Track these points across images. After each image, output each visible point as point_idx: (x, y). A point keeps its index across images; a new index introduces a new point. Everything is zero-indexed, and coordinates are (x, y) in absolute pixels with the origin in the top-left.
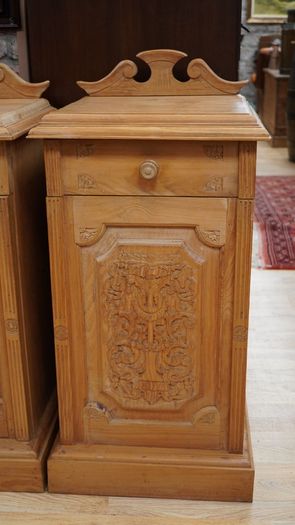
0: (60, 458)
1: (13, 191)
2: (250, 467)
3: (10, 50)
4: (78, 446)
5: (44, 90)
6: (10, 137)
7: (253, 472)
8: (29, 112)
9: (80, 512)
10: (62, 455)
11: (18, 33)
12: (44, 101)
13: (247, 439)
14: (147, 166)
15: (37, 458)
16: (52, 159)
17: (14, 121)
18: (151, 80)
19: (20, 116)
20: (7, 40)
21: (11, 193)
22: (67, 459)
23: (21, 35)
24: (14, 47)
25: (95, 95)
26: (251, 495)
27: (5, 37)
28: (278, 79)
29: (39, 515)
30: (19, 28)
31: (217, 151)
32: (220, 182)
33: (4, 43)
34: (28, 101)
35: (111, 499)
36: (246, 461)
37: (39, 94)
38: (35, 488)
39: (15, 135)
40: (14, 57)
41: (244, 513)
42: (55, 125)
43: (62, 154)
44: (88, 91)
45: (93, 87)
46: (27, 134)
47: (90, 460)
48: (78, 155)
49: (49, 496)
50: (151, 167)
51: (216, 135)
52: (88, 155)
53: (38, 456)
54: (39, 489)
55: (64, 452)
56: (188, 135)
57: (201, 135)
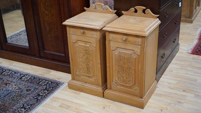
4: (111, 90)
6: (99, 29)
8: (108, 20)
16: (107, 33)
17: (102, 24)
18: (137, 13)
21: (100, 38)
25: (125, 15)
37: (114, 13)
38: (101, 96)
49: (104, 99)
55: (107, 90)
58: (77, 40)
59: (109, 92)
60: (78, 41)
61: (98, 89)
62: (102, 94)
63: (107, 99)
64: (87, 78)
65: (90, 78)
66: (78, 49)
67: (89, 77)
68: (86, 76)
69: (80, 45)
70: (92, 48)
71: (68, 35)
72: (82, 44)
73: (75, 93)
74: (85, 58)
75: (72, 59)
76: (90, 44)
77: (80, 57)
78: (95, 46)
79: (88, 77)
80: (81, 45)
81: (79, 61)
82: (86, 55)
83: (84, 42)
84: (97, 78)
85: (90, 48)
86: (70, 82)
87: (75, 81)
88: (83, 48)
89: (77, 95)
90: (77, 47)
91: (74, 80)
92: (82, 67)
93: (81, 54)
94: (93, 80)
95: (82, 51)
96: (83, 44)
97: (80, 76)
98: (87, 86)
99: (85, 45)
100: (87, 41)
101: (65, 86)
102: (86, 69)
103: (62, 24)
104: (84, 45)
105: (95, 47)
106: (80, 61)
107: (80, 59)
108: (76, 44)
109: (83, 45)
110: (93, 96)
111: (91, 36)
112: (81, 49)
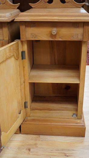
1: (10, 39)
2: (84, 126)
5: (18, 6)
6: (9, 21)
7: (85, 128)
8: (14, 13)
9: (31, 140)
10: (25, 122)
12: (18, 10)
13: (83, 118)
14: (54, 30)
16: (22, 28)
17: (10, 16)
18: (53, 3)
19: (11, 14)
21: (9, 40)
22: (27, 124)
25: (35, 8)
26: (84, 135)
28: (88, 6)
29: (18, 141)
31: (76, 26)
32: (77, 36)
34: (13, 10)
35: (41, 136)
36: (83, 124)
37: (17, 8)
39: (10, 20)
41: (82, 140)
42: (23, 17)
43: (26, 27)
44: (32, 7)
45: (34, 5)
46: (14, 20)
47: (34, 124)
48: (31, 27)
49: (21, 135)
50: (55, 31)
51: (77, 20)
52: (34, 27)
54: (18, 133)
56: (67, 20)
57: (72, 20)
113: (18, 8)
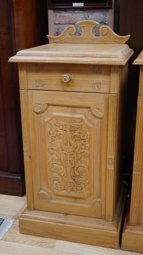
0: (130, 233)
3: (105, 19)
4: (139, 227)
5: (127, 40)
10: (130, 231)
11: (110, 11)
12: (127, 46)
15: (117, 231)
17: (122, 55)
20: (104, 14)
22: (133, 234)
23: (111, 12)
24: (107, 18)
27: (103, 12)
30: (111, 8)
33: (102, 16)
38: (114, 246)
39: (125, 62)
40: (106, 23)
49: (121, 251)
53: (117, 230)
54: (116, 247)
55: (131, 229)
58: (49, 105)
59: (138, 234)
60: (50, 107)
61: (105, 227)
62: (118, 241)
63: (129, 252)
64: (71, 202)
65: (78, 200)
66: (48, 129)
67: (76, 198)
68: (67, 197)
69: (55, 117)
70: (91, 123)
71: (22, 92)
72: (63, 114)
73: (41, 246)
74: (69, 149)
75: (30, 157)
76: (86, 111)
77: (55, 148)
78: (101, 114)
79: (72, 200)
80: (60, 117)
81: (50, 159)
82: (72, 142)
83: (68, 106)
84: (99, 199)
85: (86, 121)
86: (26, 217)
87: (38, 212)
88: (65, 125)
89: (49, 250)
90: (48, 122)
91: (34, 210)
92: (59, 174)
93: (59, 142)
94: (88, 206)
95: (61, 132)
96: (65, 112)
97: (51, 199)
98: (72, 222)
99: (72, 116)
100: (77, 103)
101: (9, 226)
102: (71, 180)
103: (9, 61)
104: (68, 115)
105: (101, 118)
106: (52, 160)
107: (54, 156)
108: (43, 115)
109: (65, 117)
110: (91, 247)
111: (90, 89)
112: (57, 129)
113: (126, 43)
